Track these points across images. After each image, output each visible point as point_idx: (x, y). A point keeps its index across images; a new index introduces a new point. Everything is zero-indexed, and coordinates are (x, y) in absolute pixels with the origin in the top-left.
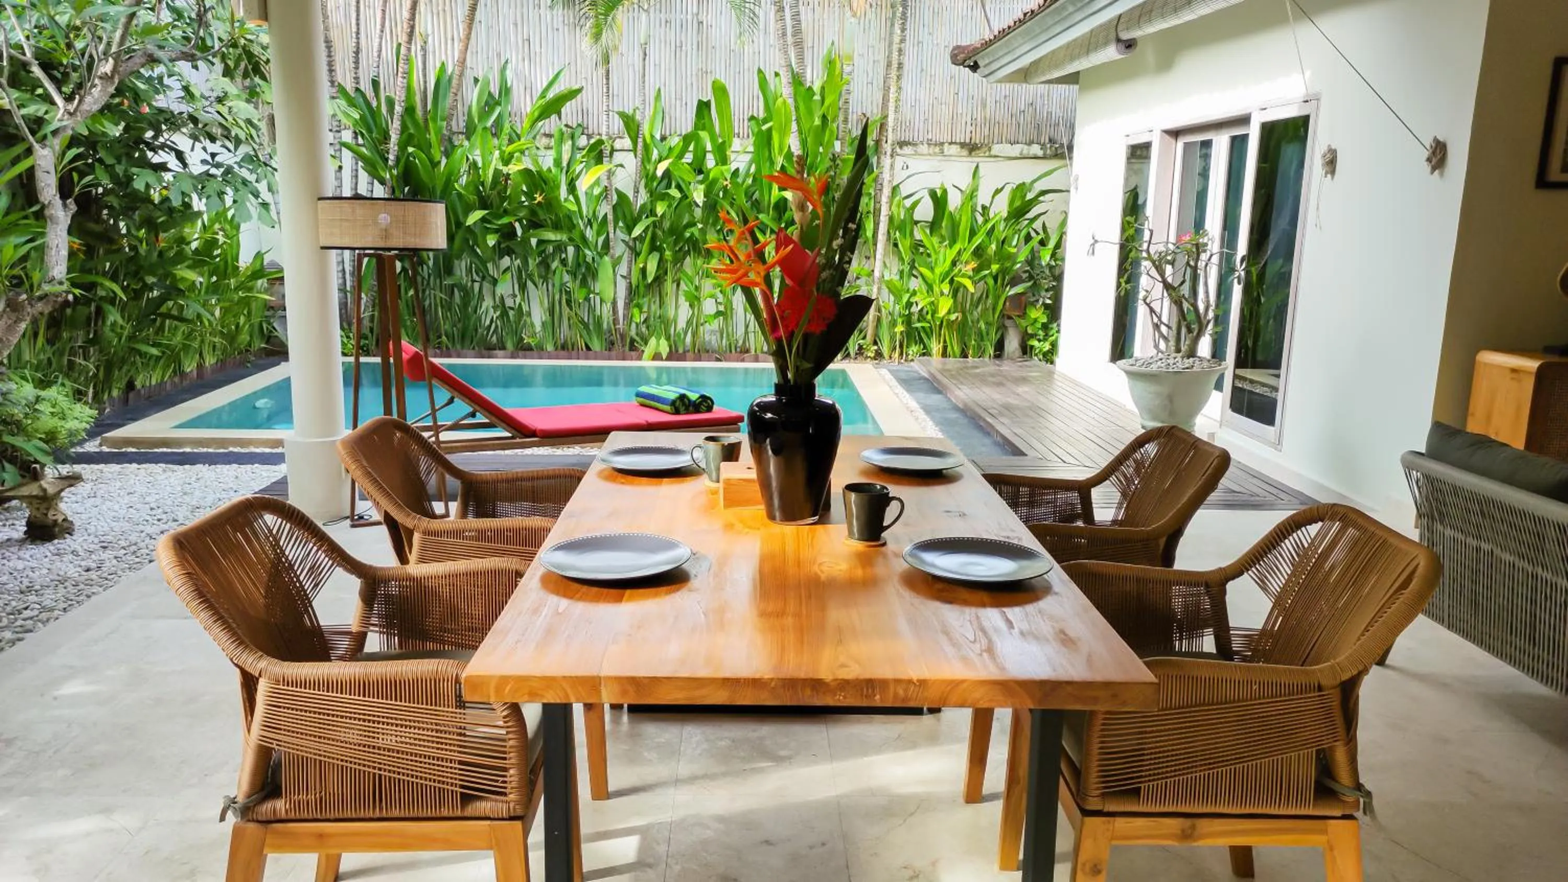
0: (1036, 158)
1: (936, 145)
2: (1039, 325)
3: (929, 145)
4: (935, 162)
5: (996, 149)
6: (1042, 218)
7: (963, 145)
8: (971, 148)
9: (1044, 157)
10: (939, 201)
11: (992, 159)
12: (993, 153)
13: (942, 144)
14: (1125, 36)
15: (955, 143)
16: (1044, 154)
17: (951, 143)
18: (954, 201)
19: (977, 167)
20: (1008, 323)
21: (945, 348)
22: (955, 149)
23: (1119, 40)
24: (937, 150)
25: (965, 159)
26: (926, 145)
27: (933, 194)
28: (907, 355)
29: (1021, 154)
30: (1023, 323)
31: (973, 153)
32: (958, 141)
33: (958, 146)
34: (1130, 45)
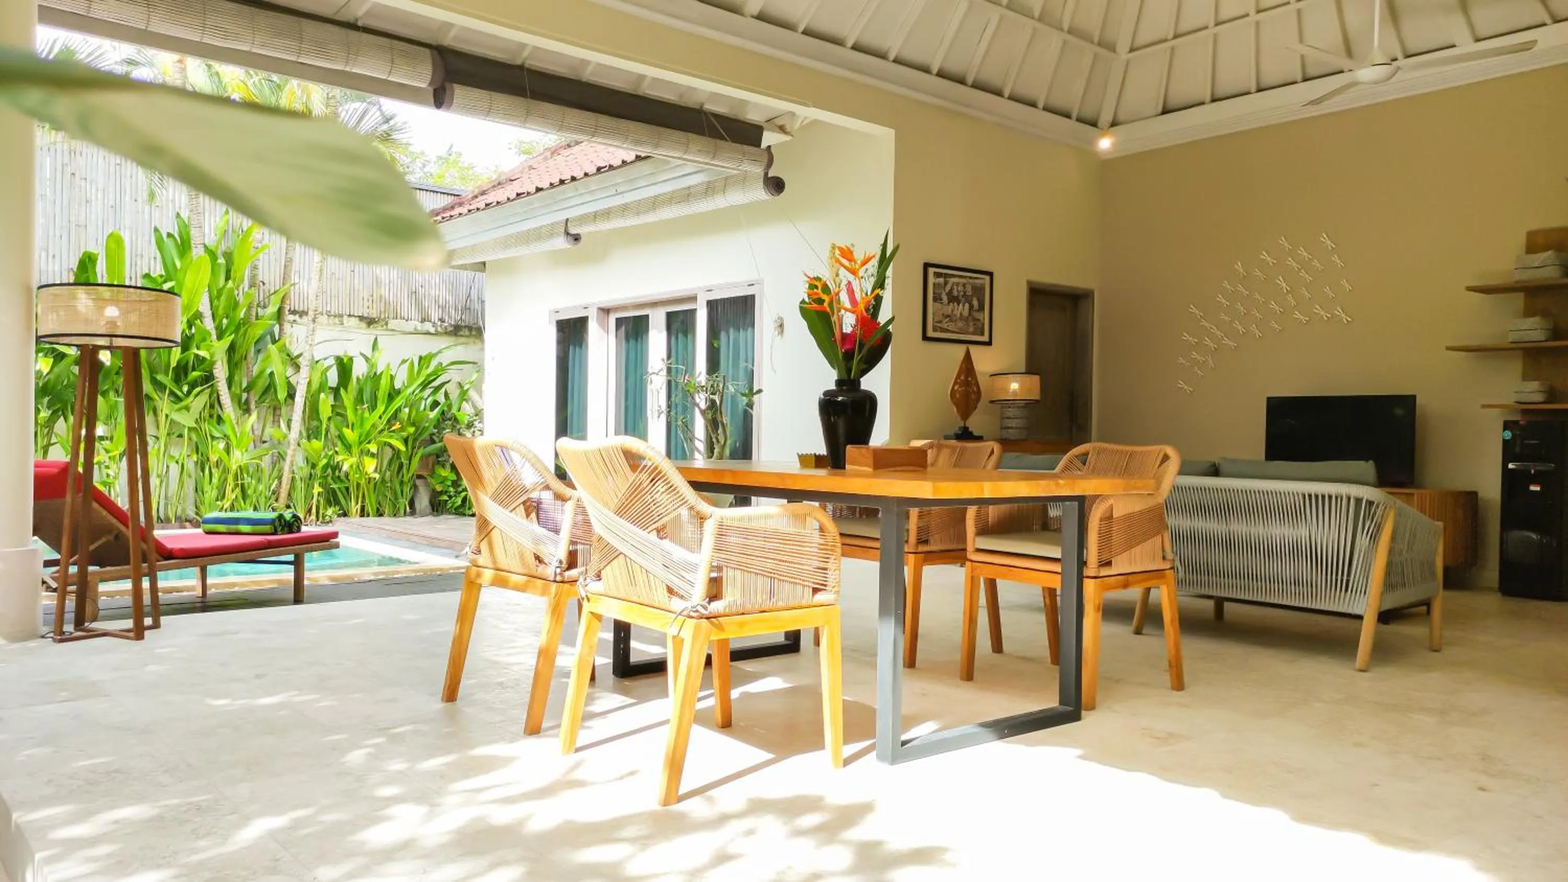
0: (428, 333)
1: (335, 316)
2: (449, 483)
3: (329, 316)
4: (335, 332)
5: (393, 324)
6: (446, 386)
7: (361, 318)
8: (370, 322)
9: (437, 334)
10: (344, 368)
11: (391, 333)
12: (390, 326)
13: (341, 316)
14: (573, 231)
15: (354, 316)
16: (436, 331)
17: (350, 316)
18: (359, 369)
19: (376, 339)
20: (418, 482)
21: (363, 508)
22: (354, 321)
23: (567, 233)
24: (337, 320)
25: (364, 332)
26: (326, 316)
27: (339, 361)
28: (323, 517)
29: (415, 329)
30: (433, 481)
31: (371, 326)
32: (356, 314)
33: (357, 319)
34: (577, 238)
